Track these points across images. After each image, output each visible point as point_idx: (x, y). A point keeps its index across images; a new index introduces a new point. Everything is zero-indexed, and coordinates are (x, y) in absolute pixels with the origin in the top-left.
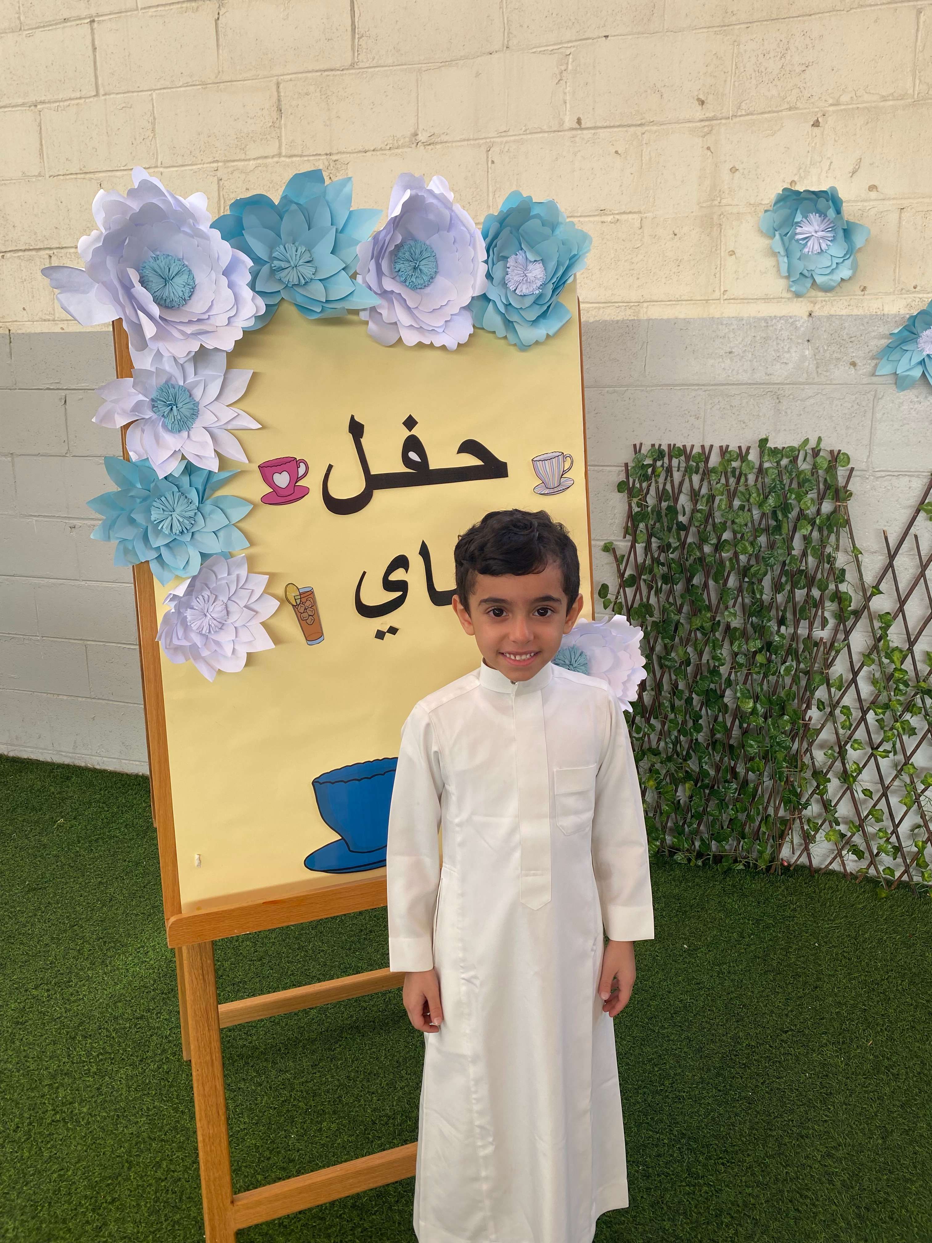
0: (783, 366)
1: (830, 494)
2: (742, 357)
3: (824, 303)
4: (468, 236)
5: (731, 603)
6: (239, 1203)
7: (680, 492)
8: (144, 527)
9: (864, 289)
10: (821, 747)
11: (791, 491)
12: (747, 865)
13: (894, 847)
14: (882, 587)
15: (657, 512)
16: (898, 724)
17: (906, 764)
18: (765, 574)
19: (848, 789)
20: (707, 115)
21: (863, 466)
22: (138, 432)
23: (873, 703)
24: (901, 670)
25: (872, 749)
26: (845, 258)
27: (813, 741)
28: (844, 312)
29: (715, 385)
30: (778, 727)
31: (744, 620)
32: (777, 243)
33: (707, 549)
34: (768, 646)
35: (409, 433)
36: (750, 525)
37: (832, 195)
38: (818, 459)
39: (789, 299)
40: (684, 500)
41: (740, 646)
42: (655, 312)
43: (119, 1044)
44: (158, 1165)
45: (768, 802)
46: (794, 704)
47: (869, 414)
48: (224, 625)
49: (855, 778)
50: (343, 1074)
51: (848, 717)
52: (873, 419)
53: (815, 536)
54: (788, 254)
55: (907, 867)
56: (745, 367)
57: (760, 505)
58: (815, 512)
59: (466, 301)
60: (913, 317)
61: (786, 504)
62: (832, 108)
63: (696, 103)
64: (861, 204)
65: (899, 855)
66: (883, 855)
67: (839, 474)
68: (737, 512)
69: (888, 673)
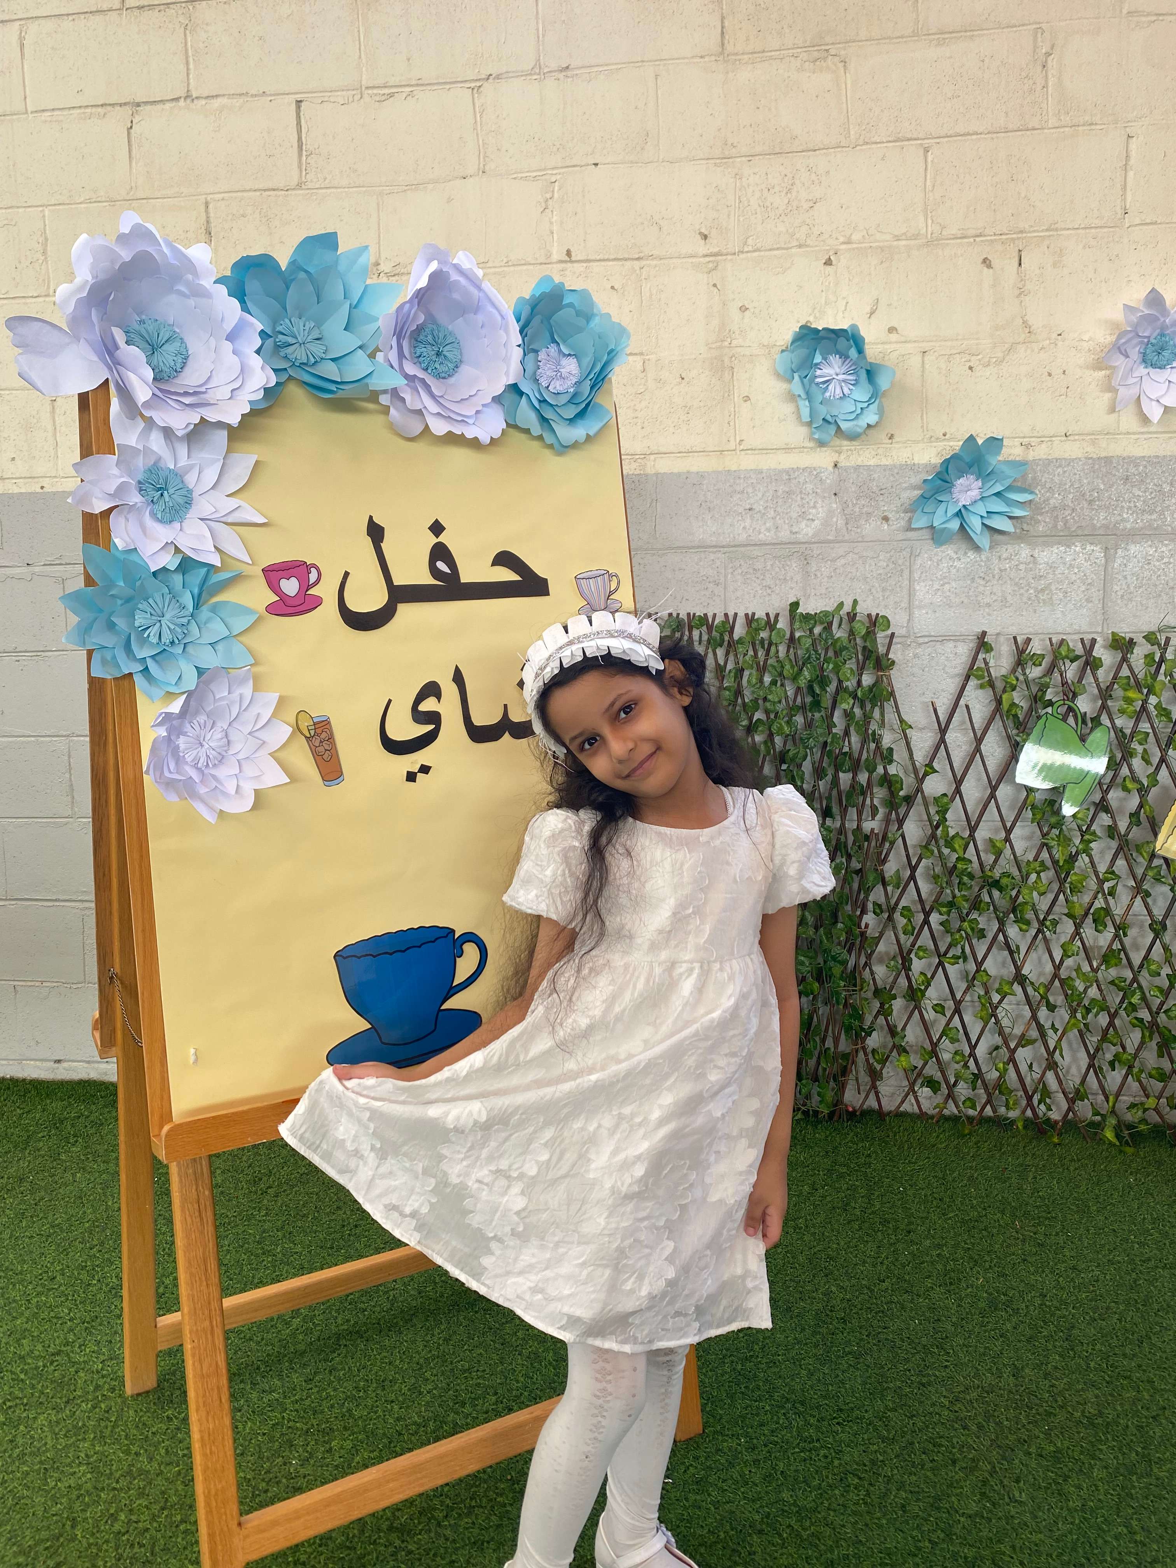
0: (809, 523)
1: (870, 664)
2: (764, 514)
3: (850, 452)
6: (249, 1525)
8: (127, 634)
9: (891, 437)
10: (881, 961)
12: (806, 1114)
13: (973, 1074)
14: (935, 765)
16: (966, 924)
17: (977, 971)
18: (805, 758)
19: (916, 1007)
20: (711, 250)
21: (903, 631)
22: (122, 520)
23: (936, 901)
24: (964, 859)
25: (939, 956)
26: (869, 403)
27: (873, 952)
28: (872, 462)
29: (735, 546)
30: (832, 937)
32: (796, 387)
35: (434, 540)
36: (784, 702)
37: (853, 333)
38: (854, 624)
39: (811, 448)
42: (663, 466)
45: (826, 1030)
46: (848, 908)
47: (906, 574)
48: (223, 757)
49: (923, 992)
50: (349, 1385)
51: (909, 920)
52: (910, 579)
53: (857, 711)
54: (809, 397)
55: (989, 1095)
56: (768, 525)
57: (795, 679)
58: (855, 684)
59: (499, 389)
60: (947, 462)
61: (823, 677)
62: (843, 247)
63: (699, 237)
64: (882, 346)
65: (980, 1083)
66: (961, 1084)
67: (879, 640)
68: (769, 688)
69: (950, 865)
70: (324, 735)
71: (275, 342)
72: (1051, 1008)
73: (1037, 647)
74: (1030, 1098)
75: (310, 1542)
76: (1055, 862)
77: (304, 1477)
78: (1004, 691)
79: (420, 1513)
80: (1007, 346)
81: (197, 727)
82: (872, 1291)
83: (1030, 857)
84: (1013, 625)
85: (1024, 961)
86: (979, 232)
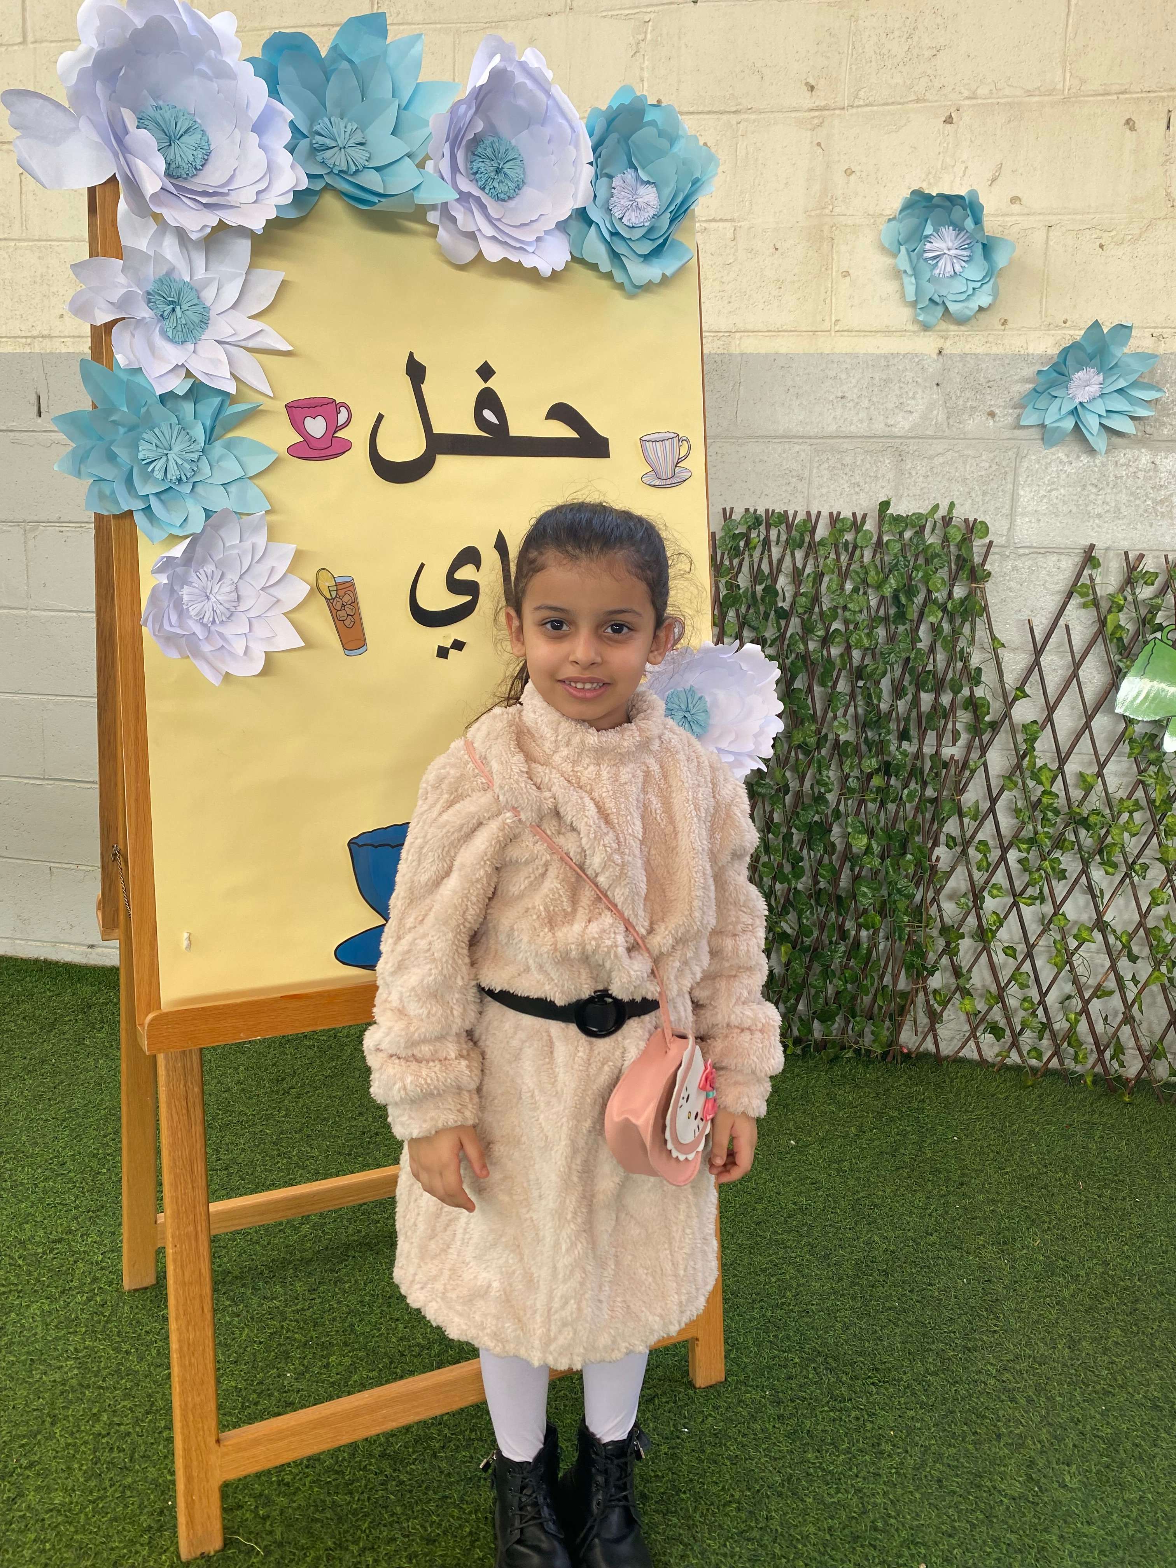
0: (906, 415)
1: (964, 575)
2: (857, 403)
3: (957, 338)
4: (569, 131)
5: (840, 713)
6: (228, 1443)
7: (779, 571)
8: (128, 467)
9: (1005, 323)
10: (950, 897)
11: (916, 569)
12: (858, 1052)
13: (1041, 1023)
14: (1027, 689)
15: (751, 595)
16: (1046, 863)
17: (1055, 914)
18: (884, 674)
19: (984, 948)
20: (817, 104)
21: (1002, 540)
22: (127, 336)
23: (1016, 836)
24: (1050, 793)
25: (1014, 896)
26: (983, 282)
27: (942, 887)
28: (980, 350)
29: (822, 438)
30: (899, 869)
31: (857, 733)
32: (903, 262)
33: (813, 645)
34: (887, 769)
35: (483, 385)
37: (971, 202)
38: (949, 529)
39: (914, 332)
40: (782, 582)
41: (851, 767)
42: (750, 345)
45: (886, 967)
46: (918, 839)
47: (1010, 478)
48: (232, 613)
49: (994, 933)
50: (353, 1299)
51: (985, 855)
52: (1015, 482)
53: (946, 626)
54: (916, 273)
55: (1057, 1046)
56: (861, 416)
57: (879, 587)
58: (945, 596)
59: (564, 213)
60: (1065, 352)
61: (910, 586)
62: (967, 102)
63: (804, 88)
64: (1000, 218)
65: (1047, 1034)
66: (1028, 1033)
67: (975, 549)
68: (850, 596)
69: (1034, 799)
70: (346, 598)
71: (311, 144)
72: (1133, 959)
73: (1149, 565)
74: (1101, 1052)
75: (297, 1463)
76: (1151, 802)
77: (298, 1392)
78: (1110, 611)
79: (416, 1442)
80: (1145, 221)
81: (203, 577)
82: (918, 1244)
83: (1122, 794)
84: (1124, 539)
85: (1107, 907)
86: (1123, 88)
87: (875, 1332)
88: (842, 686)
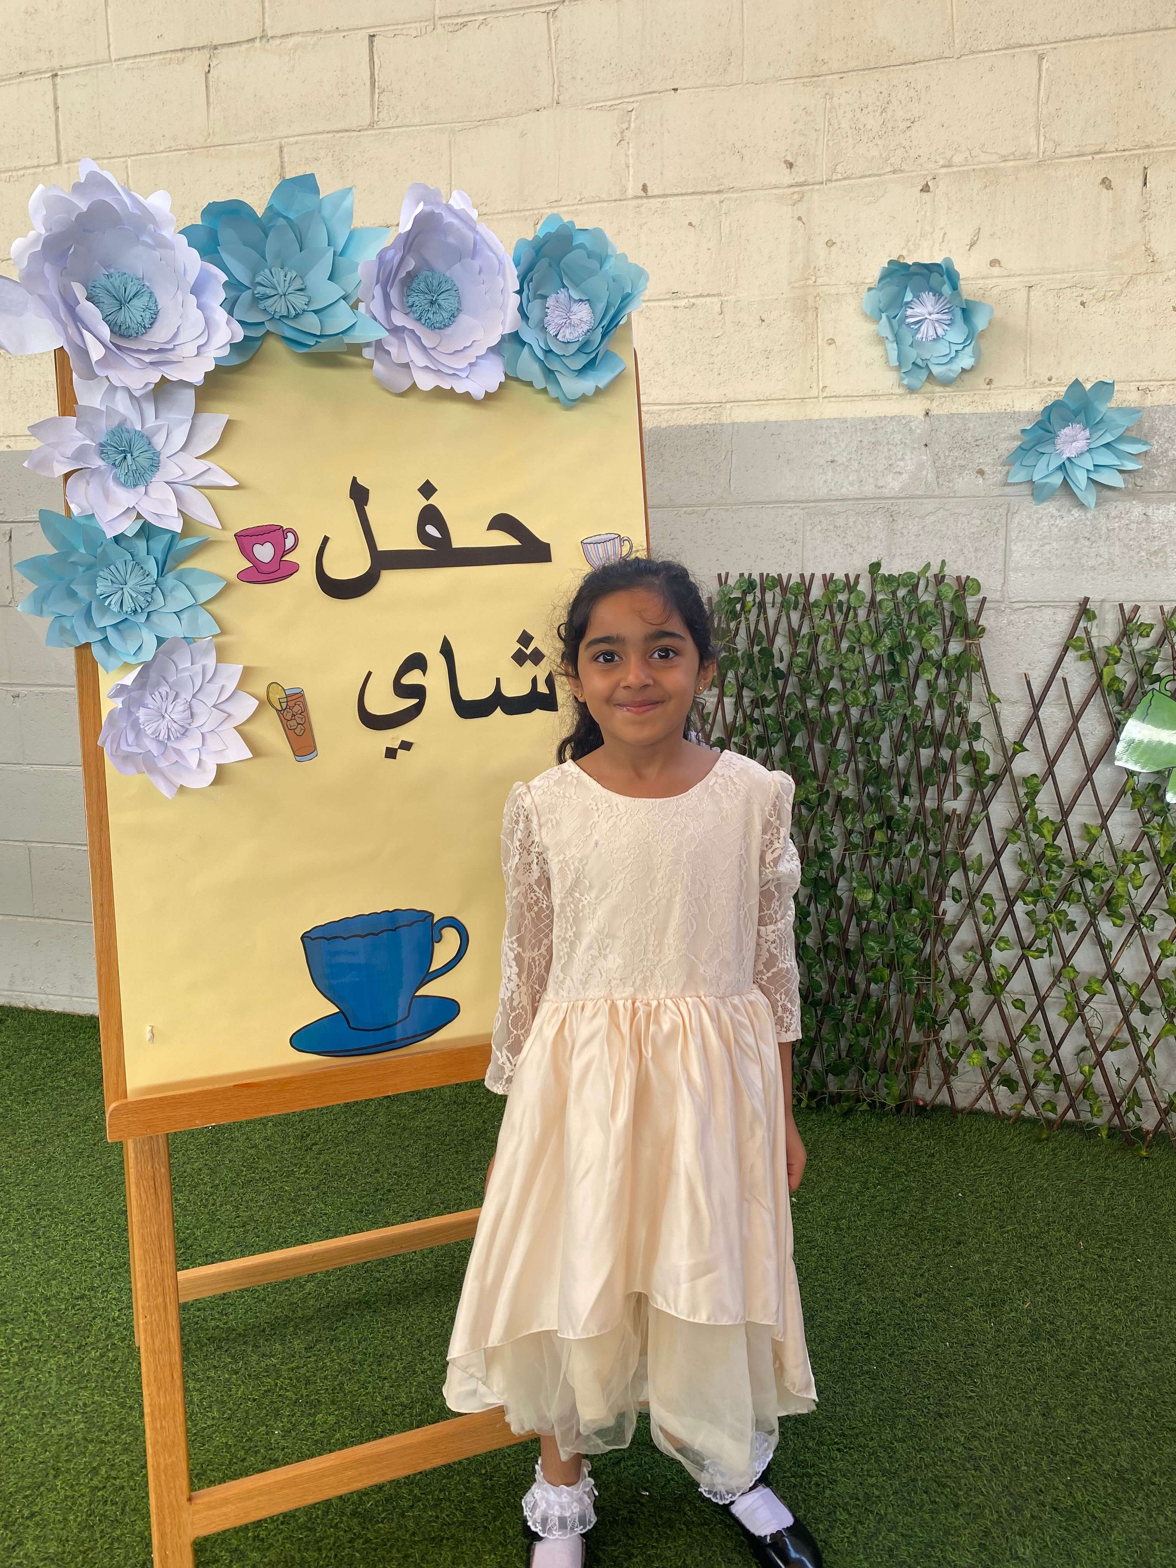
0: (896, 476)
1: (958, 631)
2: (847, 466)
3: (943, 399)
4: (496, 262)
5: (841, 768)
6: (199, 1502)
7: (776, 632)
8: (87, 602)
9: (990, 382)
10: (960, 948)
11: (910, 626)
12: (872, 1105)
13: (1055, 1076)
14: (1027, 743)
15: (749, 657)
16: (1053, 915)
17: (1064, 967)
18: (882, 731)
19: (994, 1002)
20: (797, 180)
21: (997, 596)
22: (82, 485)
23: (1022, 889)
24: (1053, 846)
25: (1022, 948)
26: (965, 345)
27: (950, 941)
28: (967, 410)
29: (814, 501)
30: (905, 923)
31: (859, 789)
32: (884, 327)
33: (811, 703)
34: (889, 823)
35: (425, 503)
36: (862, 671)
37: (947, 269)
38: (941, 587)
39: (901, 395)
40: (781, 643)
41: (853, 822)
42: (741, 415)
43: (51, 1328)
44: (95, 1471)
45: (897, 1020)
46: (923, 893)
47: (1002, 533)
48: (187, 729)
49: (1004, 987)
50: (347, 1357)
51: (991, 909)
52: (1006, 539)
53: (942, 682)
54: (898, 340)
55: (1072, 1100)
56: (851, 478)
57: (874, 645)
58: (940, 653)
59: (494, 340)
60: (1048, 410)
61: (905, 644)
62: (944, 170)
63: (784, 166)
64: (982, 281)
65: (1062, 1085)
66: (1042, 1085)
67: (968, 605)
68: (845, 655)
69: (1038, 851)
70: (296, 709)
71: (254, 294)
72: (1146, 1010)
73: (1146, 616)
74: (1117, 1106)
75: (273, 1519)
76: (1156, 853)
77: (283, 1449)
78: (1106, 664)
79: (387, 1500)
80: (1126, 277)
81: (158, 699)
82: (905, 1306)
83: (1129, 846)
84: (1119, 591)
85: (1117, 958)
86: (1098, 148)
87: (848, 1397)
88: (842, 743)
